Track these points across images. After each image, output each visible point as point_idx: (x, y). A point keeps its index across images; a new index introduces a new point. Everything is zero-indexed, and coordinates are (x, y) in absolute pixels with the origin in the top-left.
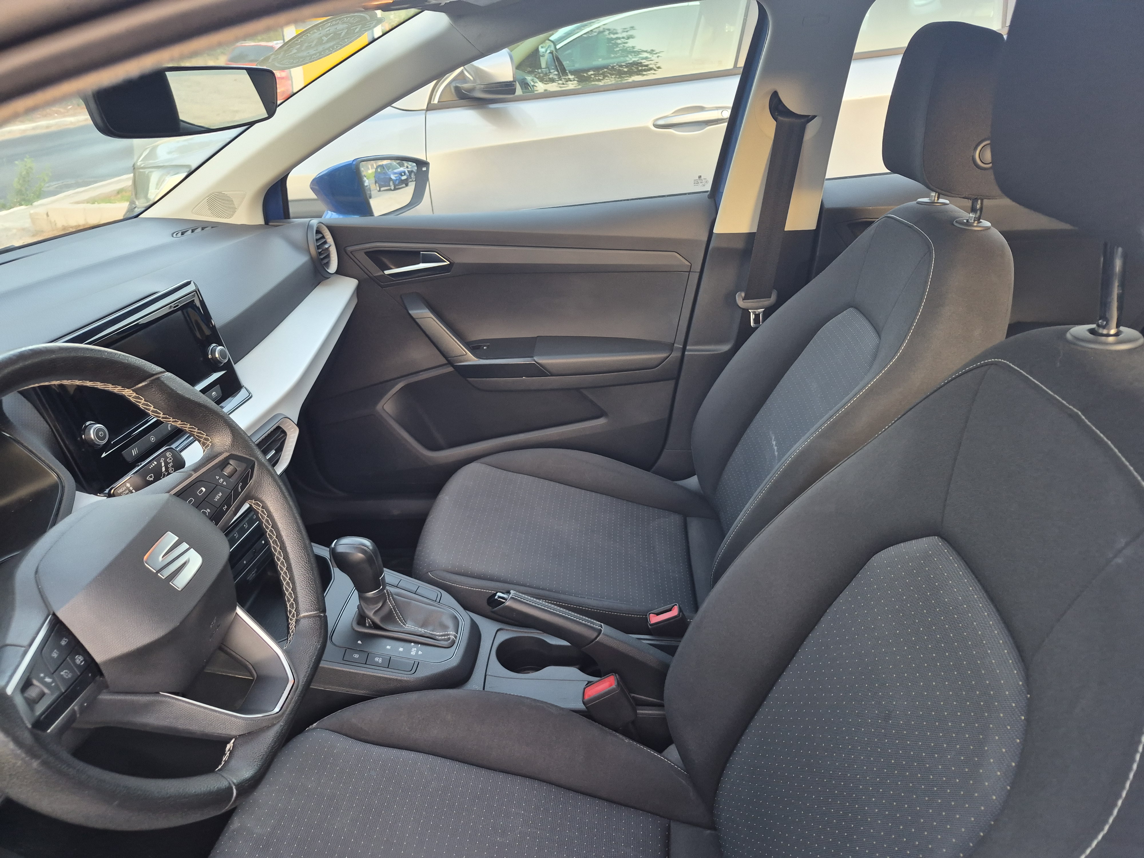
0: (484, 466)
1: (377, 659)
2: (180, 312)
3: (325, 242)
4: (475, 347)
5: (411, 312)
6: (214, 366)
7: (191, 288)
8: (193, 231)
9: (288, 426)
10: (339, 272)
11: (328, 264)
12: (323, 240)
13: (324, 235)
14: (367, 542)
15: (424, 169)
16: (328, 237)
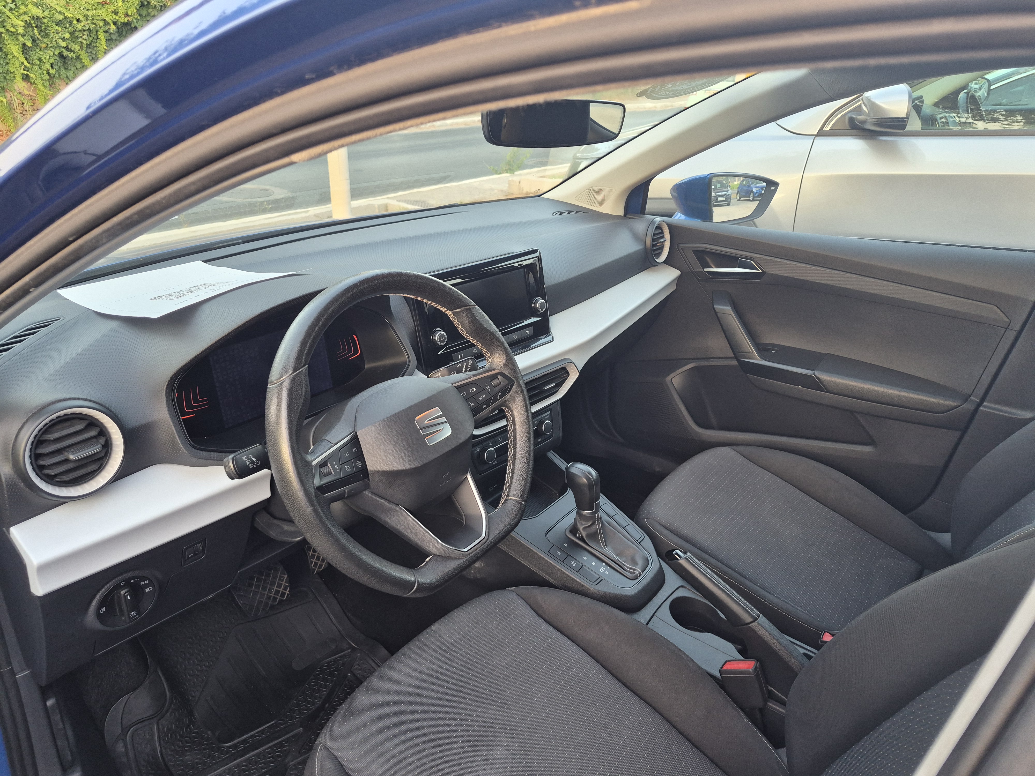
0: (734, 452)
1: (572, 562)
2: (522, 270)
3: (663, 237)
4: (763, 350)
5: (715, 306)
6: (534, 312)
7: (537, 254)
8: (569, 213)
9: (572, 369)
10: (666, 262)
11: (658, 255)
12: (662, 235)
13: (664, 231)
14: (593, 473)
15: (773, 188)
16: (666, 233)
